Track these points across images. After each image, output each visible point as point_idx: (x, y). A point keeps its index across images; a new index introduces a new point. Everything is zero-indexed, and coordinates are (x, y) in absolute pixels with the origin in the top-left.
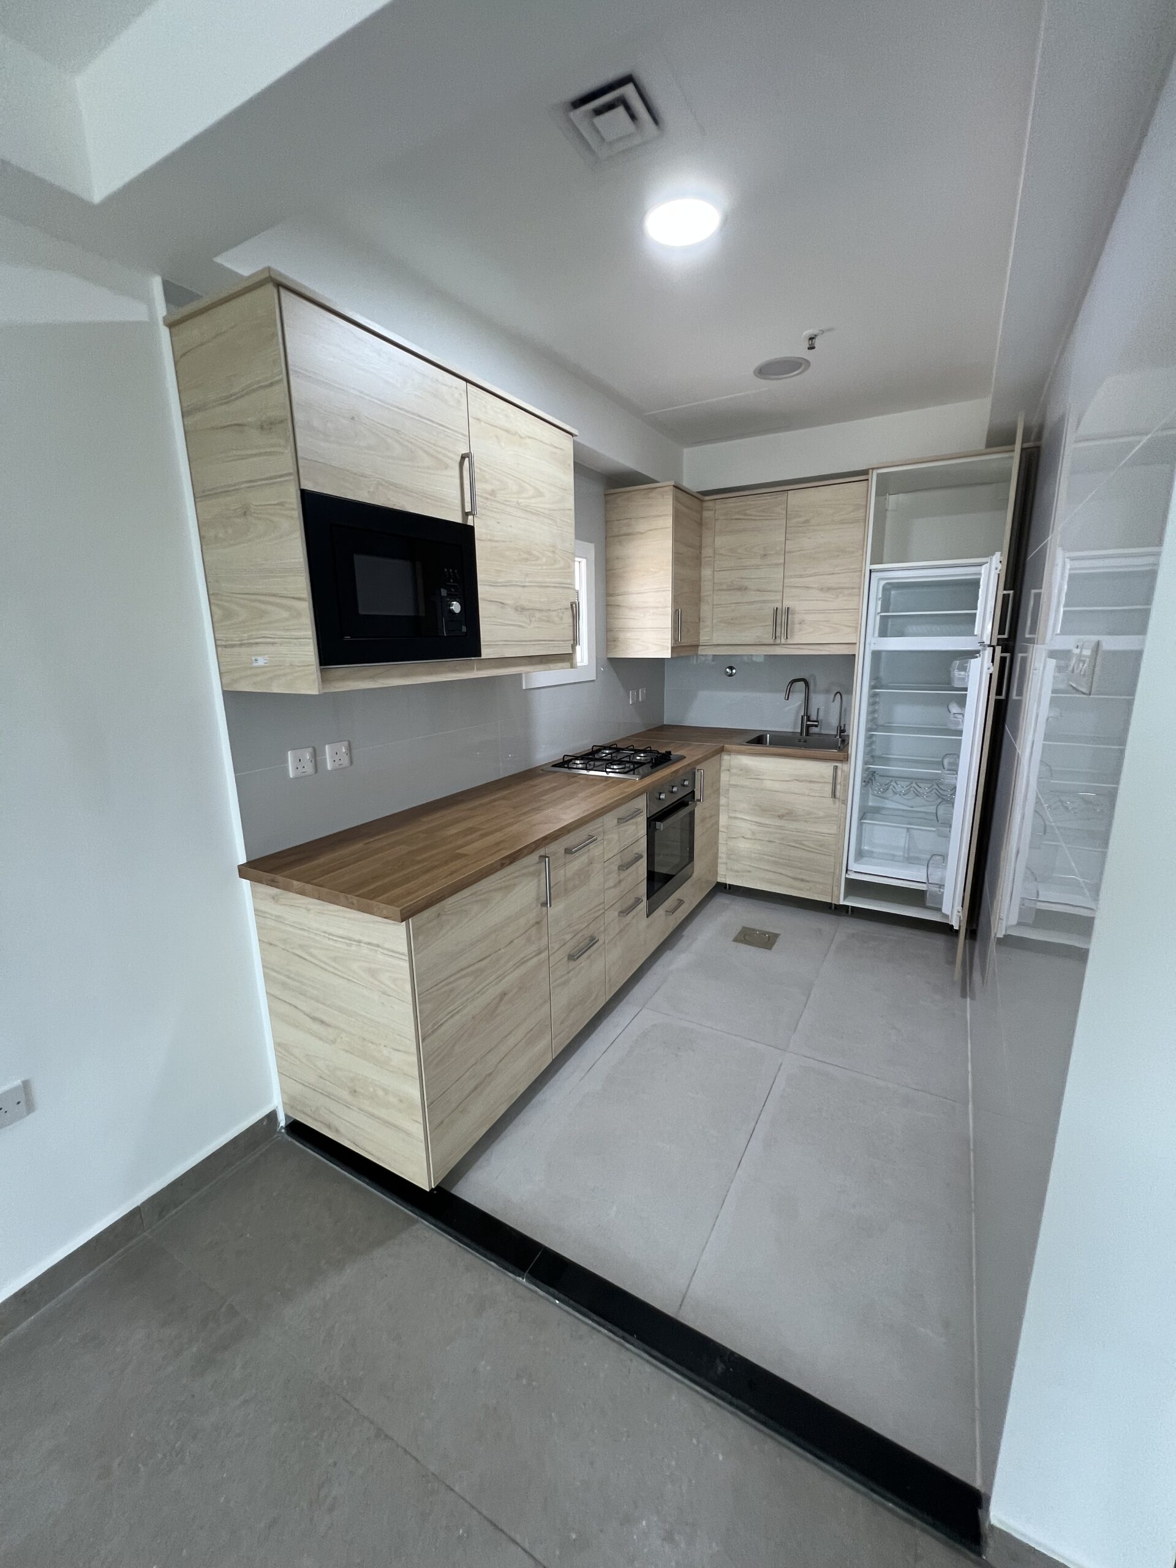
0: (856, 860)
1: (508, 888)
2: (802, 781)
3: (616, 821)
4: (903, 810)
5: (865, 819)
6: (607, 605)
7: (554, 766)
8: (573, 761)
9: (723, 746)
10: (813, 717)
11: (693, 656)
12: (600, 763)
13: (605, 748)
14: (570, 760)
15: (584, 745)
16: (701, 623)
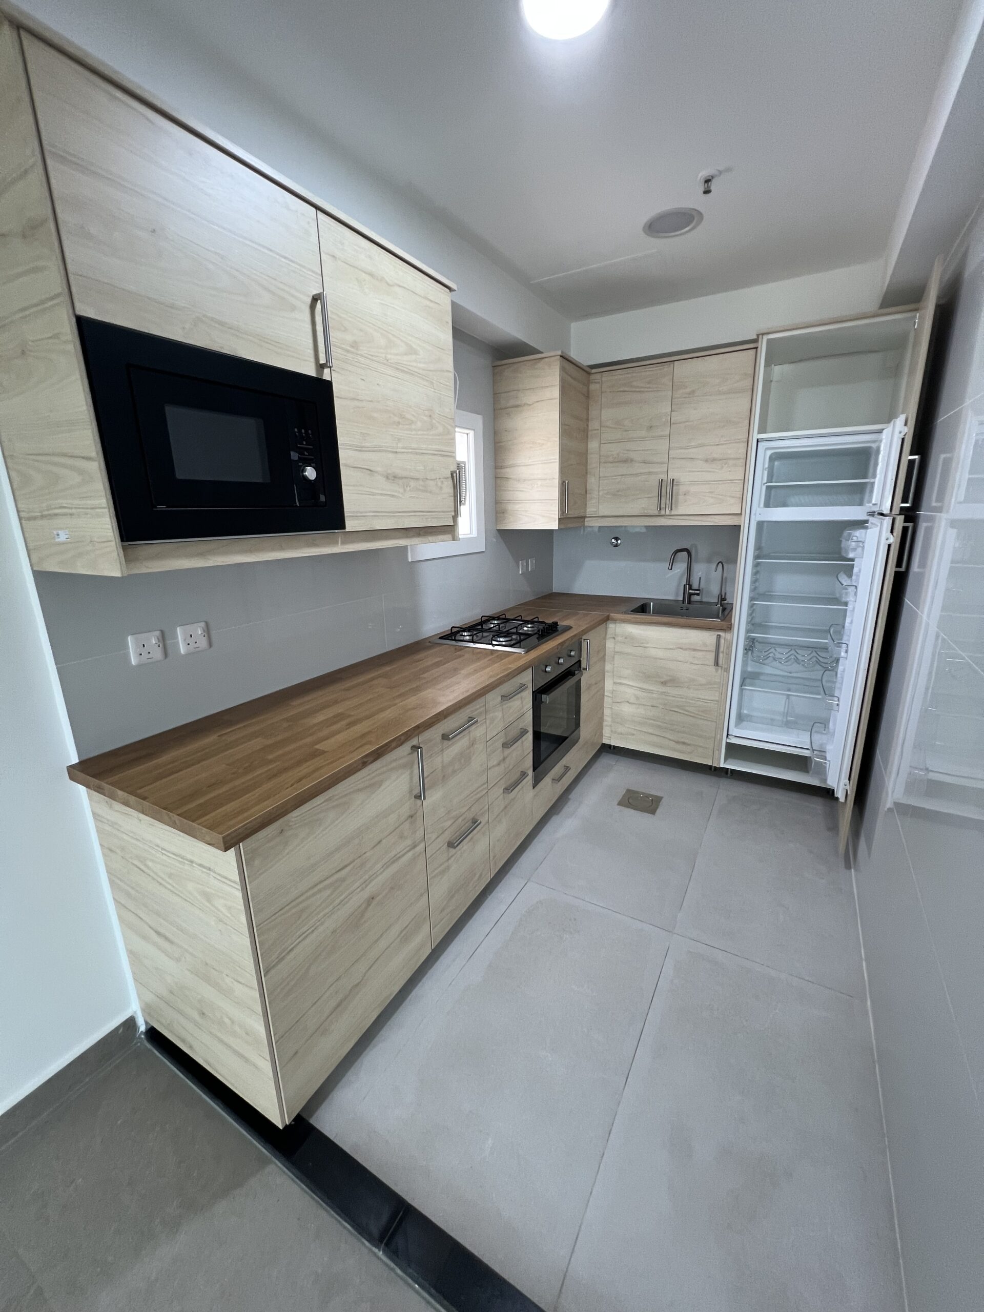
0: (737, 725)
1: (374, 786)
2: (686, 649)
3: (500, 698)
4: (783, 676)
5: (745, 686)
6: (496, 478)
7: (441, 638)
8: (461, 633)
9: (609, 616)
10: (695, 586)
11: (581, 527)
12: (488, 634)
13: (494, 619)
14: (458, 632)
15: (472, 615)
16: (588, 495)
